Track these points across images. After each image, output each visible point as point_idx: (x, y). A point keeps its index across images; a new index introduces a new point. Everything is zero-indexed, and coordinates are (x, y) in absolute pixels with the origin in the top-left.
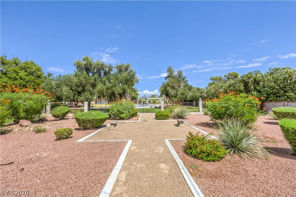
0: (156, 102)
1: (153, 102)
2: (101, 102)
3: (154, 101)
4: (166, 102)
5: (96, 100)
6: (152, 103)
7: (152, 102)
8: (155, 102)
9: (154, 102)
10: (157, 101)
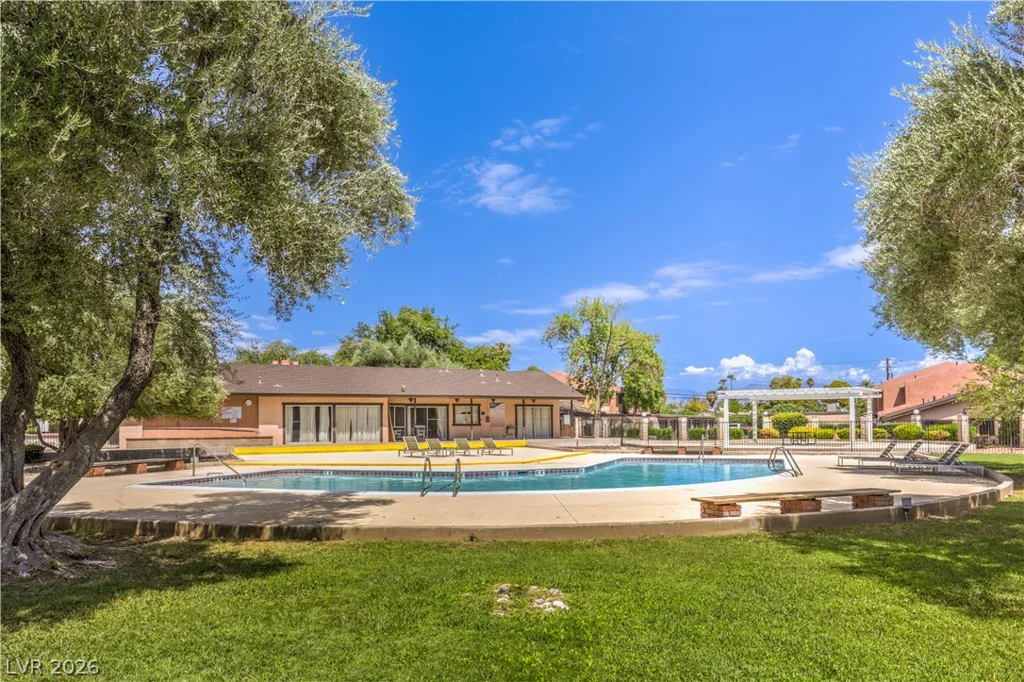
0: (805, 423)
1: (777, 424)
2: (333, 424)
3: (783, 415)
4: (900, 426)
5: (296, 411)
6: (769, 436)
7: (767, 425)
8: (791, 423)
9: (784, 428)
10: (814, 422)
